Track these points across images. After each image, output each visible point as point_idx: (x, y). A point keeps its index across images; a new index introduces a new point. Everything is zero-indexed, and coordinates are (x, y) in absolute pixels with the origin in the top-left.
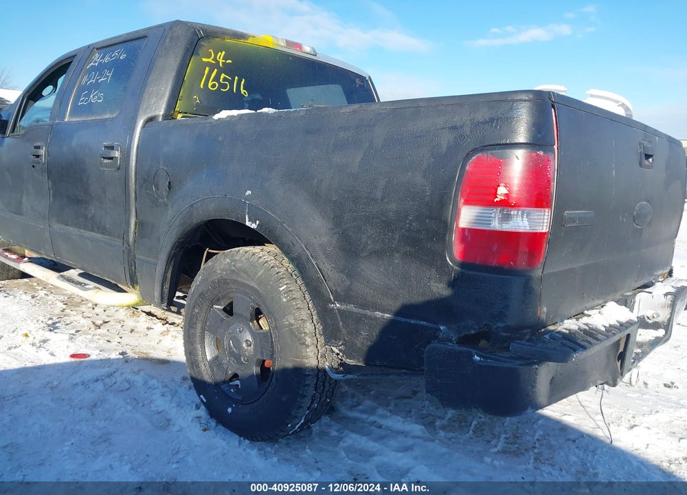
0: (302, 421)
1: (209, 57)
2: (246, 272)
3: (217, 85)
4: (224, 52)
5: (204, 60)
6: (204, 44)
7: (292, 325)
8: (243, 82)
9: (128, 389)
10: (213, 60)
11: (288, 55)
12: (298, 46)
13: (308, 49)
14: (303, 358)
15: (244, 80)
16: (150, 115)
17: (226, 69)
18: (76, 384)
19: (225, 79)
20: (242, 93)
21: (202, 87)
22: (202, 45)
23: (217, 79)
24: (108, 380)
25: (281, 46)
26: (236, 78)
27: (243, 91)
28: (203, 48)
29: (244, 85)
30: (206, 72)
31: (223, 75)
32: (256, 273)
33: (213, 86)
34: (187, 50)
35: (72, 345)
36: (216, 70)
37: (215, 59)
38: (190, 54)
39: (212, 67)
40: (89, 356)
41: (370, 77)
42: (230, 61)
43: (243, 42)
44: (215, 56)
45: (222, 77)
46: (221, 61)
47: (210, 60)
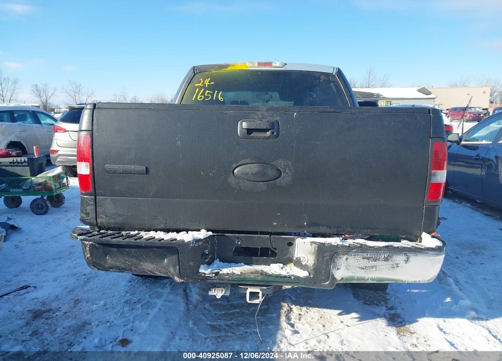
1: (199, 83)
3: (203, 97)
4: (209, 79)
5: (196, 85)
6: (198, 77)
8: (220, 93)
11: (258, 71)
12: (270, 64)
13: (278, 64)
17: (210, 88)
19: (208, 93)
21: (193, 99)
23: (203, 94)
25: (255, 67)
26: (216, 91)
27: (220, 98)
28: (196, 79)
29: (221, 95)
30: (197, 91)
31: (207, 91)
33: (201, 98)
36: (203, 89)
37: (203, 83)
38: (188, 83)
39: (200, 88)
42: (213, 83)
43: (223, 71)
44: (204, 82)
45: (206, 93)
46: (207, 84)
47: (200, 85)
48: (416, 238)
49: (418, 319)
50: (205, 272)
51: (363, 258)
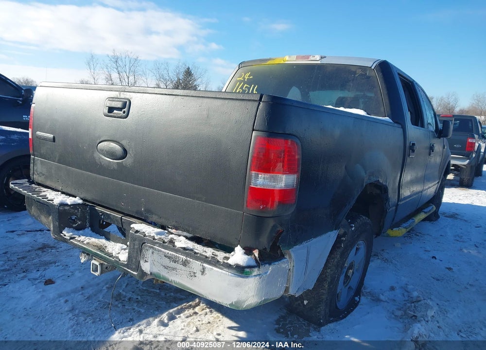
1: (241, 77)
3: (241, 91)
4: (249, 73)
5: (238, 79)
15: (257, 86)
17: (248, 82)
19: (246, 87)
23: (242, 88)
26: (253, 85)
27: (255, 92)
29: (256, 89)
30: (237, 85)
31: (246, 85)
33: (239, 92)
39: (241, 82)
42: (252, 77)
44: (244, 76)
45: (244, 87)
46: (246, 78)
47: (241, 79)
50: (66, 235)
51: (165, 256)
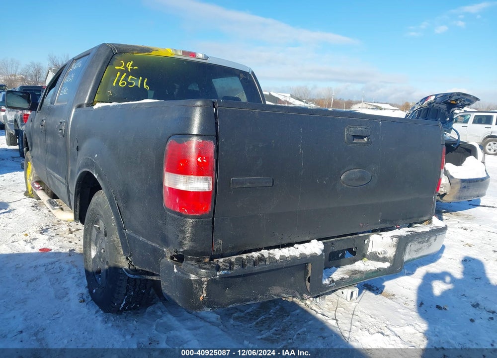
0: (124, 302)
1: (120, 66)
2: (101, 206)
3: (126, 83)
4: (132, 62)
5: (116, 68)
6: (117, 58)
7: (115, 241)
8: (145, 81)
9: (59, 272)
10: (123, 67)
11: (182, 61)
12: (193, 55)
13: (200, 55)
14: (119, 263)
15: (146, 79)
16: (79, 104)
17: (134, 73)
18: (32, 267)
19: (132, 79)
20: (145, 87)
21: (114, 85)
22: (116, 59)
23: (125, 79)
24: (50, 266)
25: (179, 55)
26: (141, 78)
27: (145, 86)
28: (116, 60)
29: (146, 82)
30: (118, 75)
31: (131, 77)
32: (104, 206)
33: (123, 84)
34: (104, 62)
35: (47, 242)
36: (125, 74)
37: (125, 67)
38: (106, 64)
39: (122, 72)
40: (51, 250)
41: (253, 73)
42: (137, 68)
43: (146, 54)
44: (125, 65)
45: (129, 78)
46: (129, 68)
47: (121, 68)
48: (430, 221)
49: (384, 284)
